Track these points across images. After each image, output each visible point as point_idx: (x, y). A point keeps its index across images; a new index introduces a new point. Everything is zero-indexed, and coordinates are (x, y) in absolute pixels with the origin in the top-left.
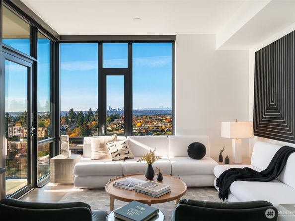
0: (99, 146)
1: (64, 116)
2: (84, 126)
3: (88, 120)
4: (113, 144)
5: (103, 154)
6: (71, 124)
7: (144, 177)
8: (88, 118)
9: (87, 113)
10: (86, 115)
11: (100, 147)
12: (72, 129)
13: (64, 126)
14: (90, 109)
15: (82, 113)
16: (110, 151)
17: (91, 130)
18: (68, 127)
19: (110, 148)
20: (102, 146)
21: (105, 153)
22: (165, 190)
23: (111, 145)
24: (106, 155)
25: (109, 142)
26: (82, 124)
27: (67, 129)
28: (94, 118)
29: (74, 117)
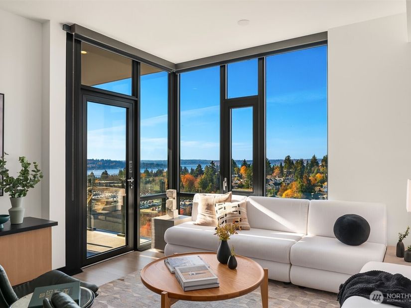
0: (205, 207)
1: (278, 167)
2: (305, 180)
3: (310, 172)
4: (223, 206)
5: (209, 219)
6: (287, 176)
7: (215, 257)
8: (310, 169)
9: (310, 162)
10: (307, 164)
11: (207, 209)
12: (288, 184)
13: (277, 178)
14: (314, 157)
15: (302, 161)
16: (218, 215)
17: (315, 186)
18: (283, 180)
19: (218, 211)
20: (209, 207)
21: (212, 217)
22: (211, 282)
23: (220, 207)
24: (213, 221)
25: (220, 202)
26: (301, 178)
27: (281, 183)
28: (319, 170)
29: (290, 168)
